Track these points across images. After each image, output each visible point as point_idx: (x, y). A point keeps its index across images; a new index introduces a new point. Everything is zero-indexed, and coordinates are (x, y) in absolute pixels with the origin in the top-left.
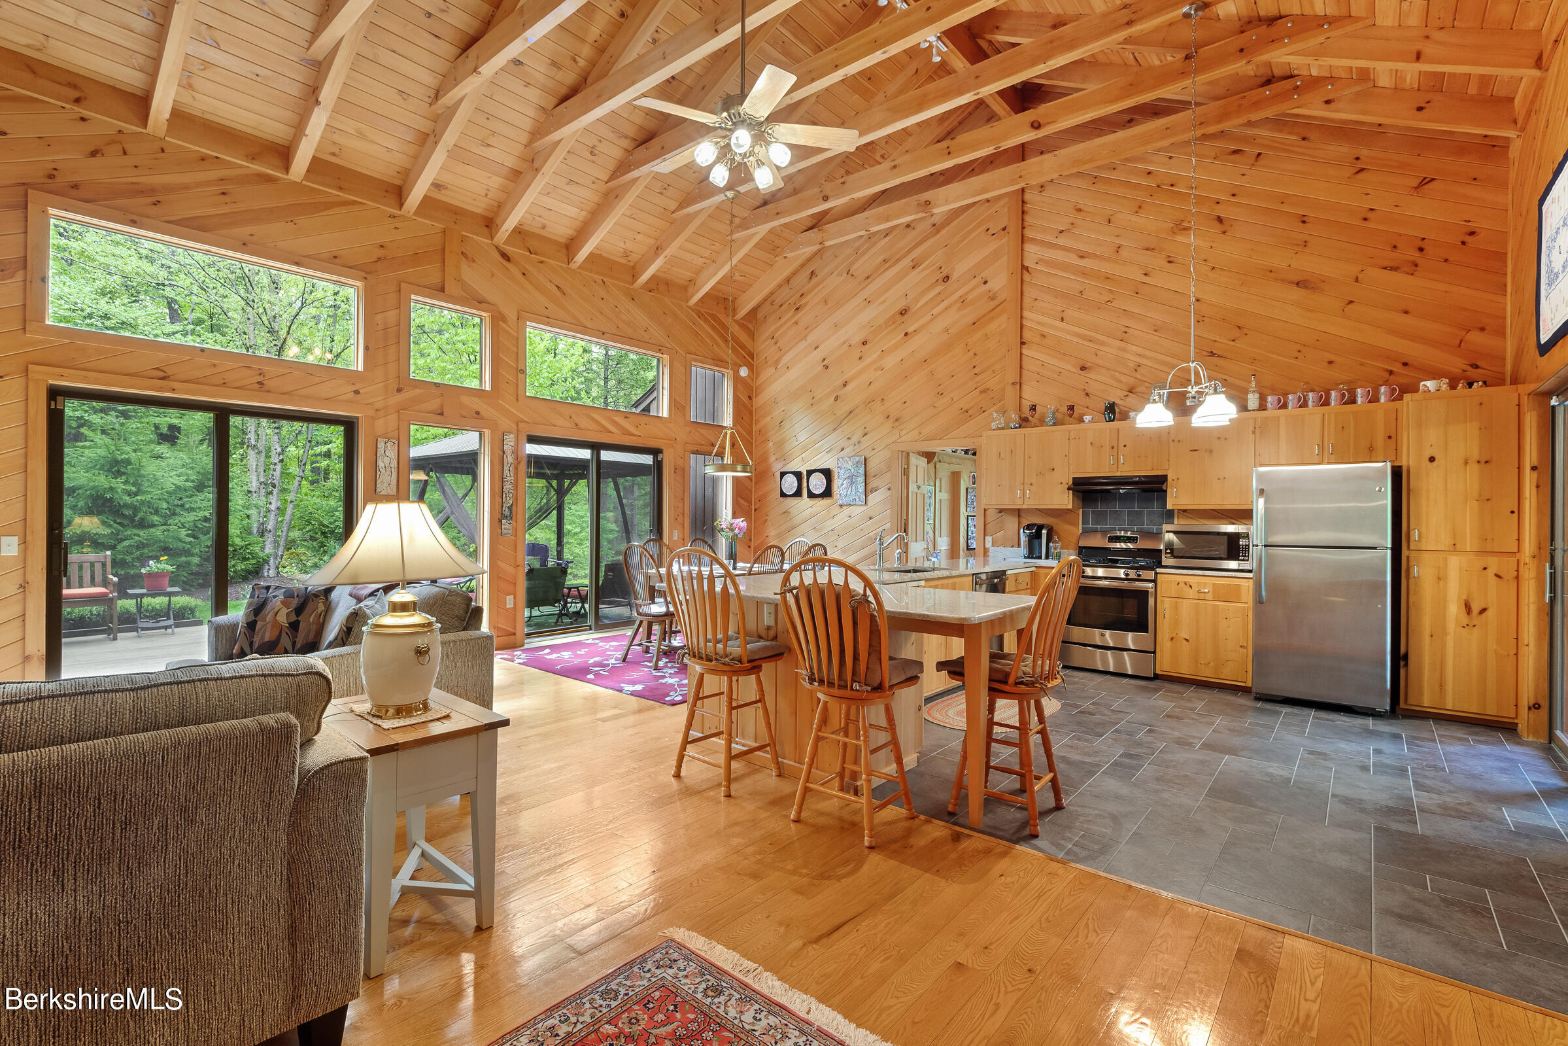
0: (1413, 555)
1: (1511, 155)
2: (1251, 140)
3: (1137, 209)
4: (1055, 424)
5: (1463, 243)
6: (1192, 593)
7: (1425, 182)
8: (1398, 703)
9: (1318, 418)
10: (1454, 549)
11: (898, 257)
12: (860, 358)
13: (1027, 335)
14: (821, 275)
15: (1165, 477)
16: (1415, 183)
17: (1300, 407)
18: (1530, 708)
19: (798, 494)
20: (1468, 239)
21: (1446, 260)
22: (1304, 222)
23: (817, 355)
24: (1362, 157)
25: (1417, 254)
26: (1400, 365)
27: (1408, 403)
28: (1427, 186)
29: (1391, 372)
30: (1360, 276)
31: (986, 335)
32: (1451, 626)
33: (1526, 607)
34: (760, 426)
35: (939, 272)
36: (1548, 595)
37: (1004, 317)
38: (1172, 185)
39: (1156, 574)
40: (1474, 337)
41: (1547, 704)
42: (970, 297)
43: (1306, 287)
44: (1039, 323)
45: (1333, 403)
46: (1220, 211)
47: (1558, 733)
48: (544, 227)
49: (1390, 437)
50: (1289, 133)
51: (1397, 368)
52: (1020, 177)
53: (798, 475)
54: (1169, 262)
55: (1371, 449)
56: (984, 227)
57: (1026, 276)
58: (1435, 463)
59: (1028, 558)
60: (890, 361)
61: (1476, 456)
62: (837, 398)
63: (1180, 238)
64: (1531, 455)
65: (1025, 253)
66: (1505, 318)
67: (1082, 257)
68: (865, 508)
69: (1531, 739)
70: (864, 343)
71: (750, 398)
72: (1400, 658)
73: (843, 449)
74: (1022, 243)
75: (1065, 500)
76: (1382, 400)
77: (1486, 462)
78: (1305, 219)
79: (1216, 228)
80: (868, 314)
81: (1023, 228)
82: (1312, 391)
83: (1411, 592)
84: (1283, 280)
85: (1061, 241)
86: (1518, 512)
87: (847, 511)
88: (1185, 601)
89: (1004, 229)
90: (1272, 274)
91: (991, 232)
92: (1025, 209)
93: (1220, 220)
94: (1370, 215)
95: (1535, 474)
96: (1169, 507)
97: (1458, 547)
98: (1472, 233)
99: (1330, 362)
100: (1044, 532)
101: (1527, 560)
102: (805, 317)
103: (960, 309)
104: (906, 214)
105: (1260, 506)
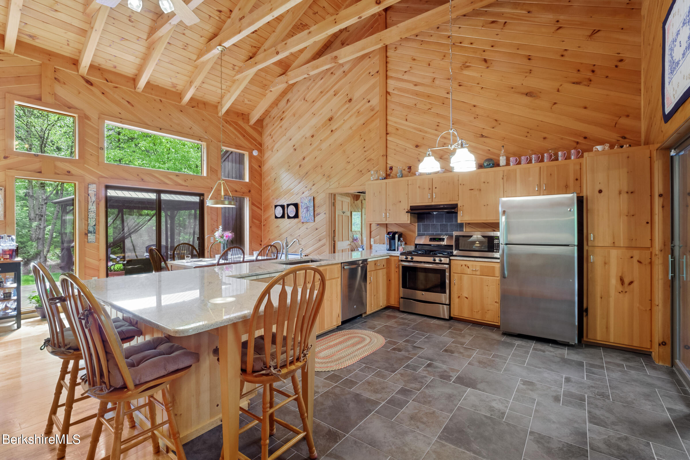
0: (590, 249)
1: (642, 13)
2: (501, 15)
3: (443, 57)
4: (402, 177)
5: (616, 66)
6: (469, 271)
7: (595, 32)
8: (583, 337)
9: (537, 169)
10: (614, 245)
11: (327, 90)
12: (311, 144)
13: (390, 129)
14: (292, 101)
15: (457, 205)
16: (589, 33)
17: (528, 163)
18: (659, 345)
19: (283, 216)
20: (619, 64)
21: (607, 77)
22: (529, 59)
23: (291, 143)
24: (560, 21)
25: (590, 74)
26: (583, 138)
27: (586, 158)
28: (596, 35)
29: (578, 143)
30: (560, 88)
31: (370, 130)
32: (613, 292)
33: (657, 282)
34: (265, 181)
35: (347, 97)
36: (670, 275)
37: (378, 120)
38: (461, 43)
39: (450, 260)
40: (624, 121)
41: (670, 342)
42: (362, 110)
43: (531, 96)
44: (395, 122)
45: (545, 160)
46: (486, 56)
47: (677, 361)
48: (115, 67)
49: (577, 180)
50: (521, 9)
51: (581, 140)
52: (381, 40)
53: (283, 207)
54: (460, 85)
55: (567, 187)
56: (368, 72)
57: (389, 97)
58: (602, 194)
59: (389, 250)
60: (324, 146)
61: (626, 189)
62: (300, 166)
63: (466, 72)
64: (658, 187)
65: (388, 85)
66: (640, 109)
67: (416, 85)
68: (314, 224)
69: (660, 364)
70: (313, 136)
71: (260, 167)
72: (583, 311)
73: (303, 193)
74: (386, 79)
75: (406, 219)
76: (573, 157)
77: (632, 193)
78: (530, 57)
79: (483, 66)
80: (314, 121)
81: (387, 71)
82: (535, 154)
83: (589, 271)
84: (518, 93)
85: (406, 77)
86: (651, 223)
87: (305, 226)
88: (465, 275)
89: (377, 72)
90: (513, 90)
91: (371, 74)
92: (388, 60)
93: (485, 61)
94: (565, 53)
95: (661, 199)
96: (459, 222)
97: (617, 244)
98: (621, 61)
99: (545, 138)
100: (397, 236)
101: (657, 253)
102: (285, 123)
103: (357, 117)
104: (326, 64)
105: (503, 220)
